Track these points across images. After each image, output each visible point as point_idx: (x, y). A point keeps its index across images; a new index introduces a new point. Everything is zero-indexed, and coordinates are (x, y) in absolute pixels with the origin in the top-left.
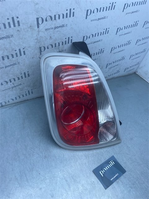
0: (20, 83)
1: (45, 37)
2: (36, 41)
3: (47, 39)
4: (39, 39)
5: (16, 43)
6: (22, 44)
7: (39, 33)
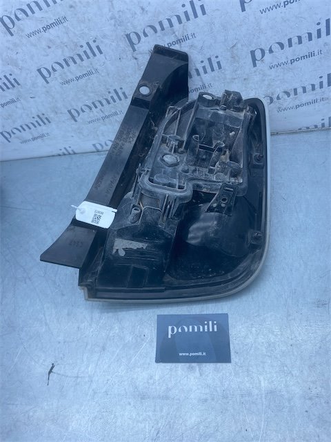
0: (113, 111)
1: (130, 10)
2: (113, 22)
3: (135, 14)
4: (117, 16)
5: (77, 33)
6: (87, 32)
7: (112, 4)
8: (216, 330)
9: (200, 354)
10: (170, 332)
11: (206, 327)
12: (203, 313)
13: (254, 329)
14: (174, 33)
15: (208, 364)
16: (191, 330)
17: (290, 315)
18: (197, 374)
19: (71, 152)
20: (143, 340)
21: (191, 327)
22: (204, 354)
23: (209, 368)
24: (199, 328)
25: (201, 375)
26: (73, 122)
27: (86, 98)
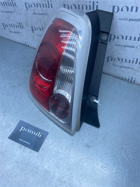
8: (40, 137)
9: (28, 143)
10: (21, 129)
11: (37, 134)
12: (39, 128)
13: (55, 143)
14: (83, 12)
15: (29, 148)
16: (30, 132)
17: (73, 145)
18: (22, 150)
19: (27, 45)
20: (9, 127)
21: (31, 131)
22: (29, 144)
23: (28, 150)
24: (34, 133)
25: (23, 151)
26: (32, 32)
27: (40, 24)
